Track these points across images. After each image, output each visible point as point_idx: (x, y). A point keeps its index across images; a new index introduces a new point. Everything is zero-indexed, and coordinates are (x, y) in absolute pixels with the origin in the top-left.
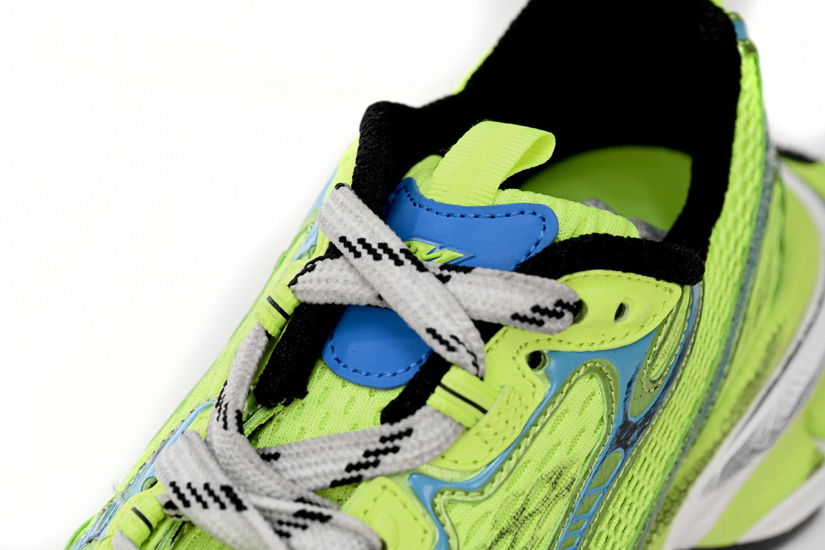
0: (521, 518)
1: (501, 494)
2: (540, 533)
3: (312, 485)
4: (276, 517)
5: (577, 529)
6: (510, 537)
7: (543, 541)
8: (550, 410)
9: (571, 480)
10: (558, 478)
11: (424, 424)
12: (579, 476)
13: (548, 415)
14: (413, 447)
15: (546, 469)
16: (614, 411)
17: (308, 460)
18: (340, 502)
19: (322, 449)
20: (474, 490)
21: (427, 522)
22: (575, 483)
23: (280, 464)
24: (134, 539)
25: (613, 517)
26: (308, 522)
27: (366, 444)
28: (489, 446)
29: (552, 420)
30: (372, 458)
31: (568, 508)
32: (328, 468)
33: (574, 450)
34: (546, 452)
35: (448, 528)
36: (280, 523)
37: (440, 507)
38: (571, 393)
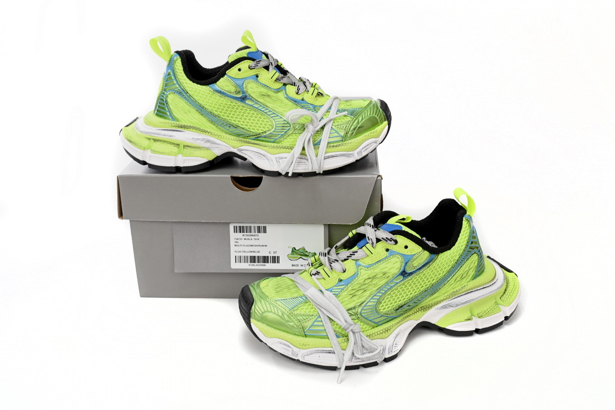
6: (371, 280)
7: (379, 285)
8: (387, 259)
9: (388, 276)
10: (385, 274)
11: (360, 251)
12: (391, 276)
14: (357, 255)
15: (383, 271)
16: (402, 267)
20: (366, 268)
21: (356, 270)
28: (371, 261)
30: (351, 256)
31: (387, 282)
32: (344, 256)
33: (391, 271)
34: (384, 267)
35: (359, 272)
37: (359, 269)
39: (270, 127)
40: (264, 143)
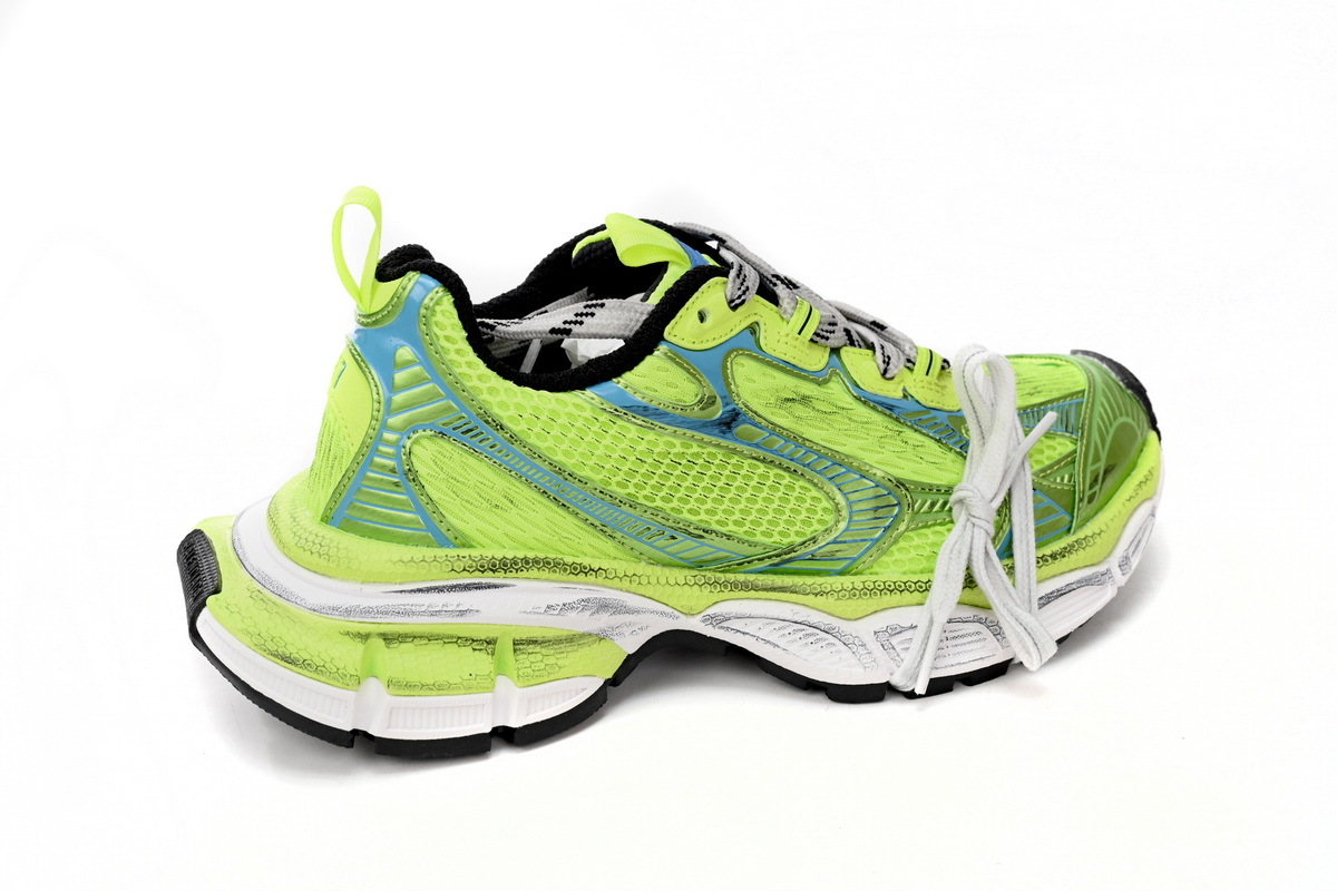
39: (830, 518)
40: (809, 580)
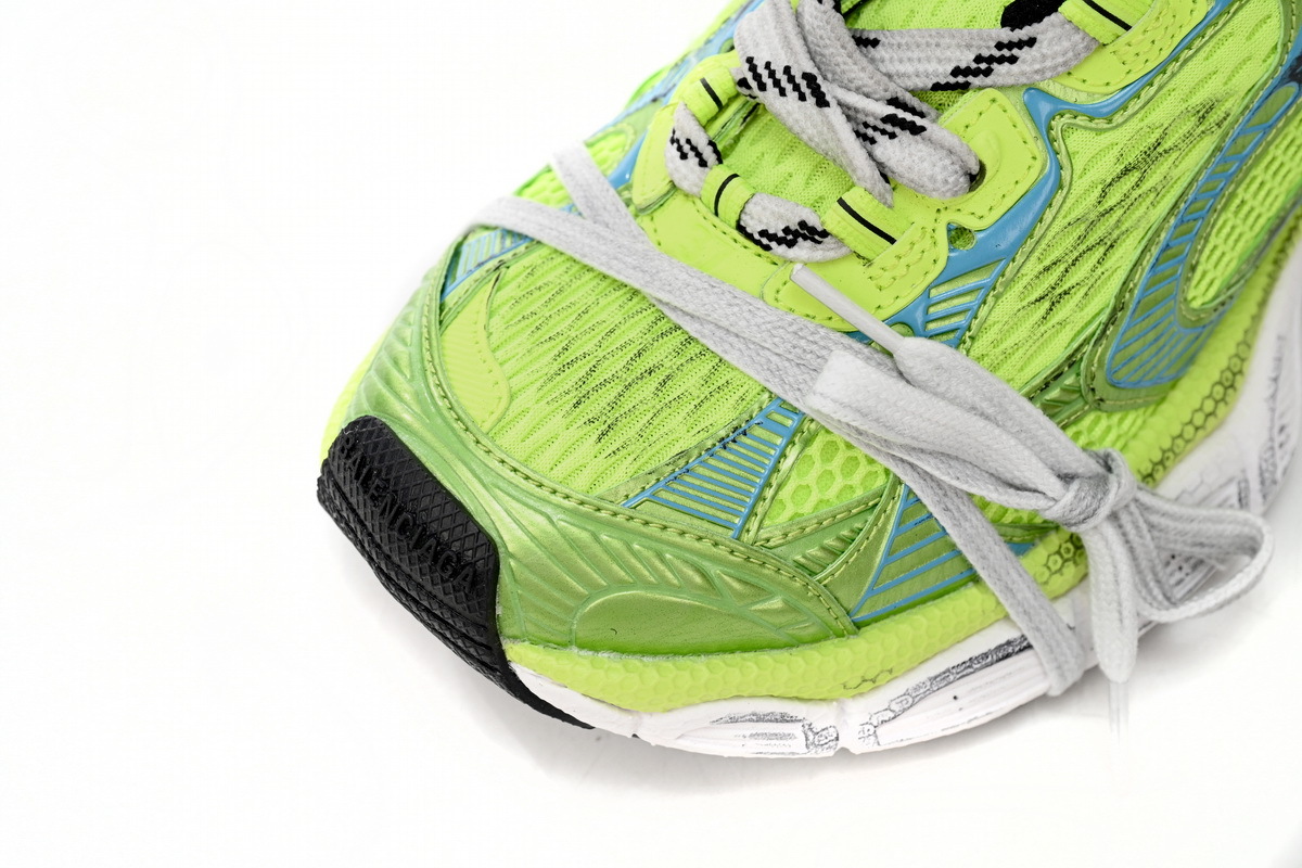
0: (1153, 154)
1: (1134, 124)
2: (1176, 173)
3: (910, 84)
4: (862, 117)
5: (1224, 171)
6: (1135, 176)
7: (1179, 182)
8: (1210, 32)
9: (1223, 115)
10: (1207, 112)
11: (1050, 35)
12: (1236, 111)
13: (1206, 38)
14: (1034, 60)
15: (1193, 100)
16: (1292, 39)
17: (909, 54)
18: (940, 108)
19: (928, 45)
20: (1101, 116)
21: (1038, 148)
22: (1229, 119)
23: (878, 52)
24: (699, 115)
25: (1274, 159)
26: (897, 130)
27: (979, 47)
28: (1127, 68)
29: (1211, 44)
30: (984, 66)
31: (1216, 147)
32: (931, 67)
33: (1234, 81)
34: (1197, 80)
35: (1063, 157)
36: (866, 125)
37: (1057, 132)
38: (1240, 13)
